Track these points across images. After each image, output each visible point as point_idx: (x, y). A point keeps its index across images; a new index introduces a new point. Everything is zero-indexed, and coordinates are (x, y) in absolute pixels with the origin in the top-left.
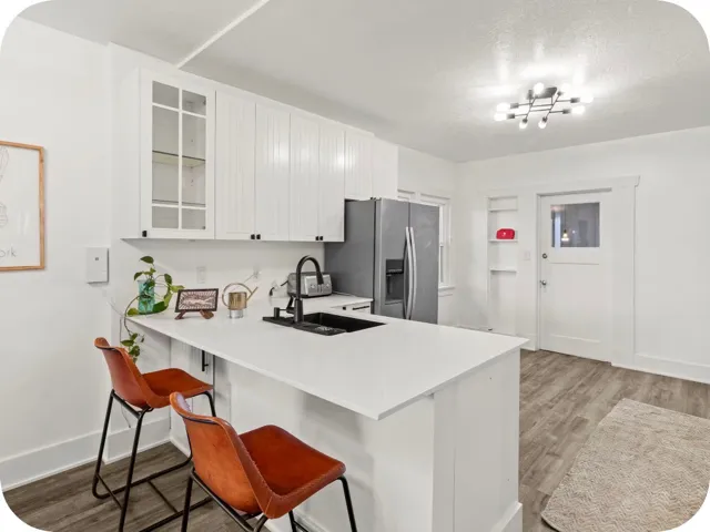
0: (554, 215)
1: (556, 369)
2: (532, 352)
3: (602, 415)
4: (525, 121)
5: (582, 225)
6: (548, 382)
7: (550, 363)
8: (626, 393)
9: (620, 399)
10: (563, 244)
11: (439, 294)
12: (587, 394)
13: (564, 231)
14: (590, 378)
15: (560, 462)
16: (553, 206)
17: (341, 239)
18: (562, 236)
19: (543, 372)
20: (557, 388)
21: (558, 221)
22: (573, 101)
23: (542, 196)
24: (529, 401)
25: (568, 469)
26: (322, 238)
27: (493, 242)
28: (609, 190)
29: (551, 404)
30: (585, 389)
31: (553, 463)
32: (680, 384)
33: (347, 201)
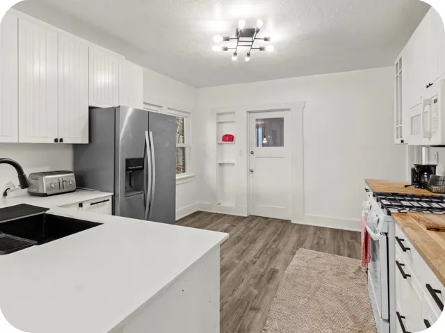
0: (257, 127)
1: (259, 230)
2: (244, 218)
3: (287, 263)
4: (235, 54)
5: (274, 133)
6: (254, 241)
7: (255, 226)
8: (300, 244)
9: (297, 249)
10: (263, 145)
11: (177, 183)
12: (278, 247)
13: (264, 136)
14: (279, 235)
15: (259, 315)
16: (257, 120)
17: (86, 141)
18: (263, 140)
19: (251, 233)
20: (259, 245)
21: (260, 130)
22: (266, 39)
23: (250, 112)
24: (240, 260)
25: (264, 324)
26: (61, 140)
27: (219, 144)
28: (289, 110)
29: (255, 260)
30: (277, 243)
31: (254, 318)
32: (329, 232)
33: (91, 108)
